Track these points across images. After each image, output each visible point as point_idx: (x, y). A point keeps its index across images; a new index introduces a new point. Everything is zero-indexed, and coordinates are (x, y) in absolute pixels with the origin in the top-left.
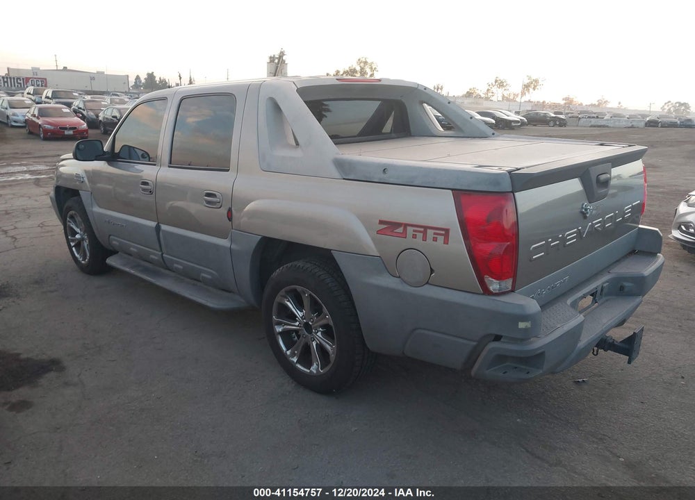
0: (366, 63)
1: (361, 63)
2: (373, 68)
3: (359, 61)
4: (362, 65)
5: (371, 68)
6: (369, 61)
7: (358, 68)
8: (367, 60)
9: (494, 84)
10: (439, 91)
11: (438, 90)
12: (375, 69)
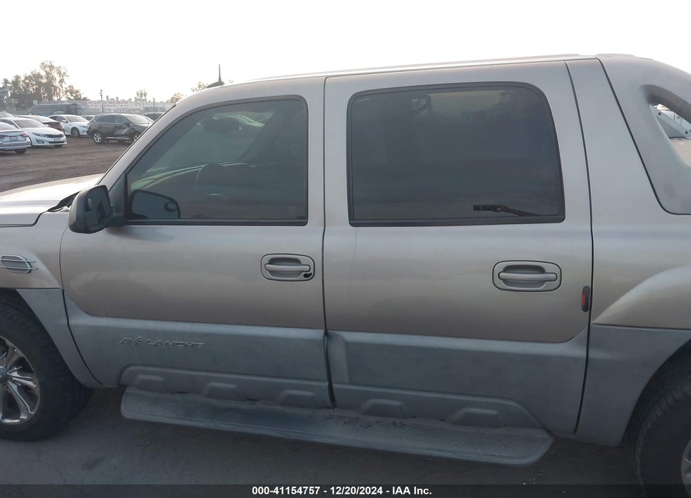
0: (51, 67)
1: (45, 67)
2: (62, 72)
3: (43, 65)
4: (48, 69)
5: (59, 73)
6: (56, 65)
7: (43, 73)
8: (53, 64)
9: (198, 89)
10: (143, 98)
11: (141, 96)
12: (64, 73)
